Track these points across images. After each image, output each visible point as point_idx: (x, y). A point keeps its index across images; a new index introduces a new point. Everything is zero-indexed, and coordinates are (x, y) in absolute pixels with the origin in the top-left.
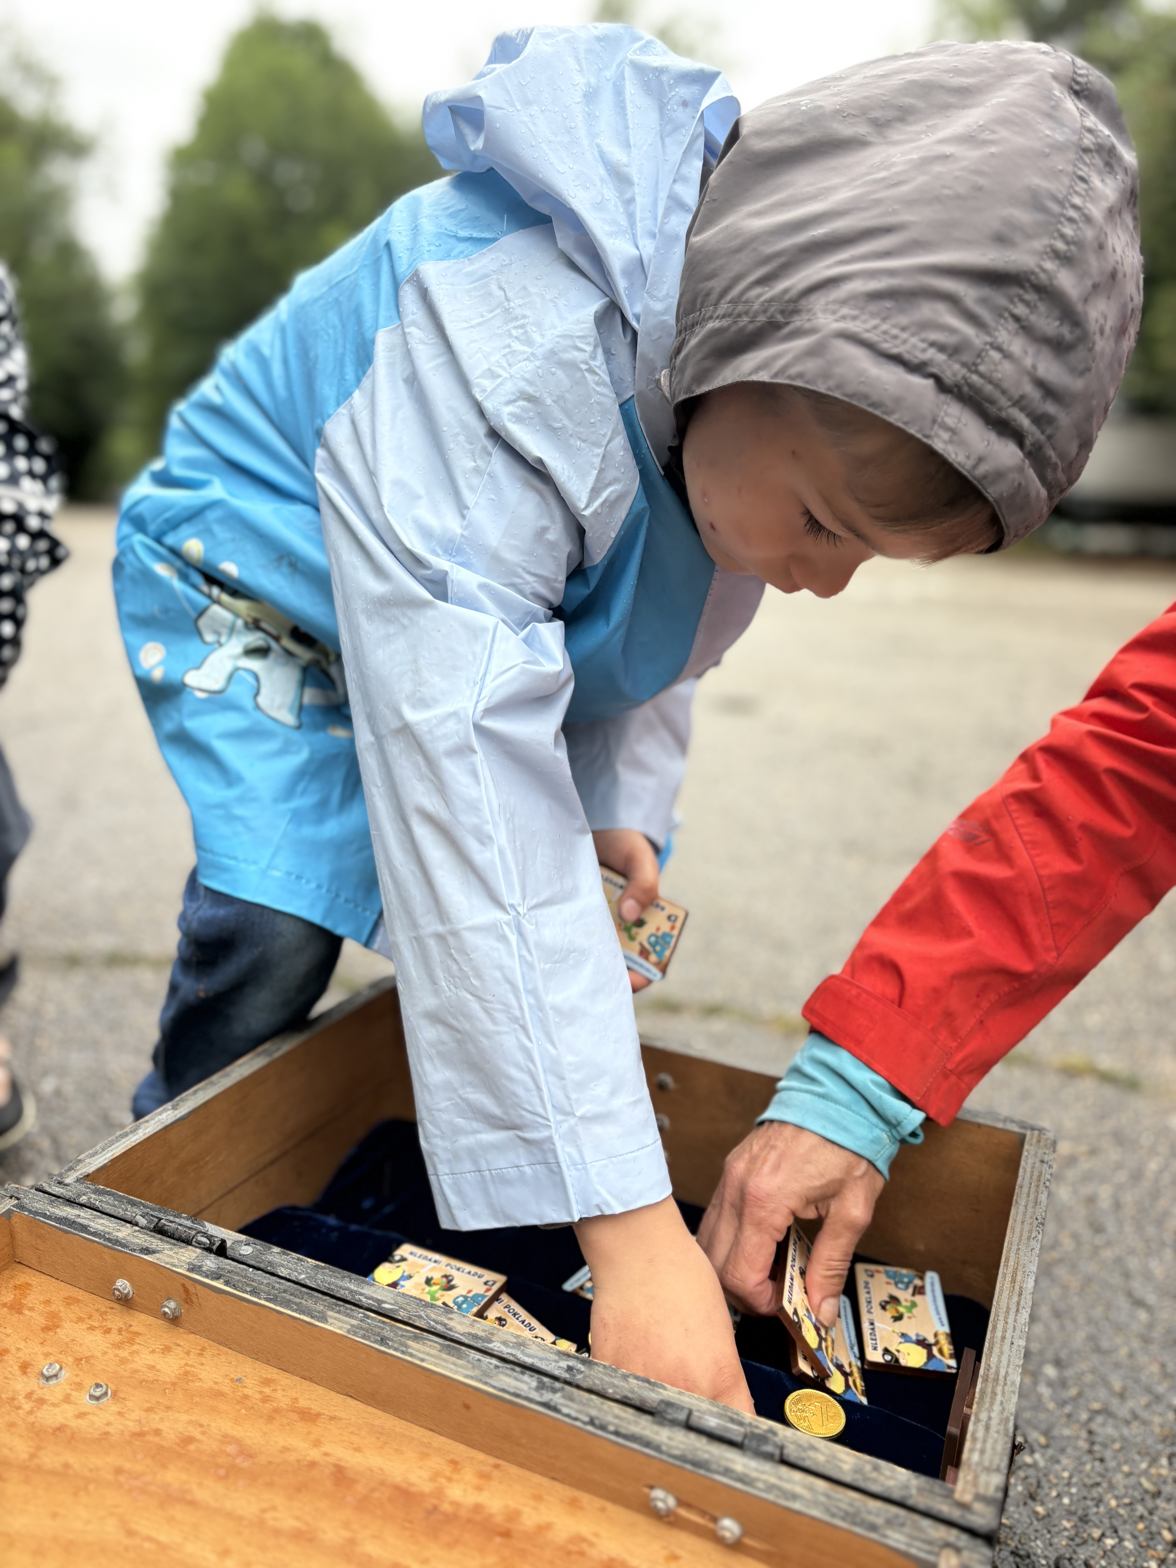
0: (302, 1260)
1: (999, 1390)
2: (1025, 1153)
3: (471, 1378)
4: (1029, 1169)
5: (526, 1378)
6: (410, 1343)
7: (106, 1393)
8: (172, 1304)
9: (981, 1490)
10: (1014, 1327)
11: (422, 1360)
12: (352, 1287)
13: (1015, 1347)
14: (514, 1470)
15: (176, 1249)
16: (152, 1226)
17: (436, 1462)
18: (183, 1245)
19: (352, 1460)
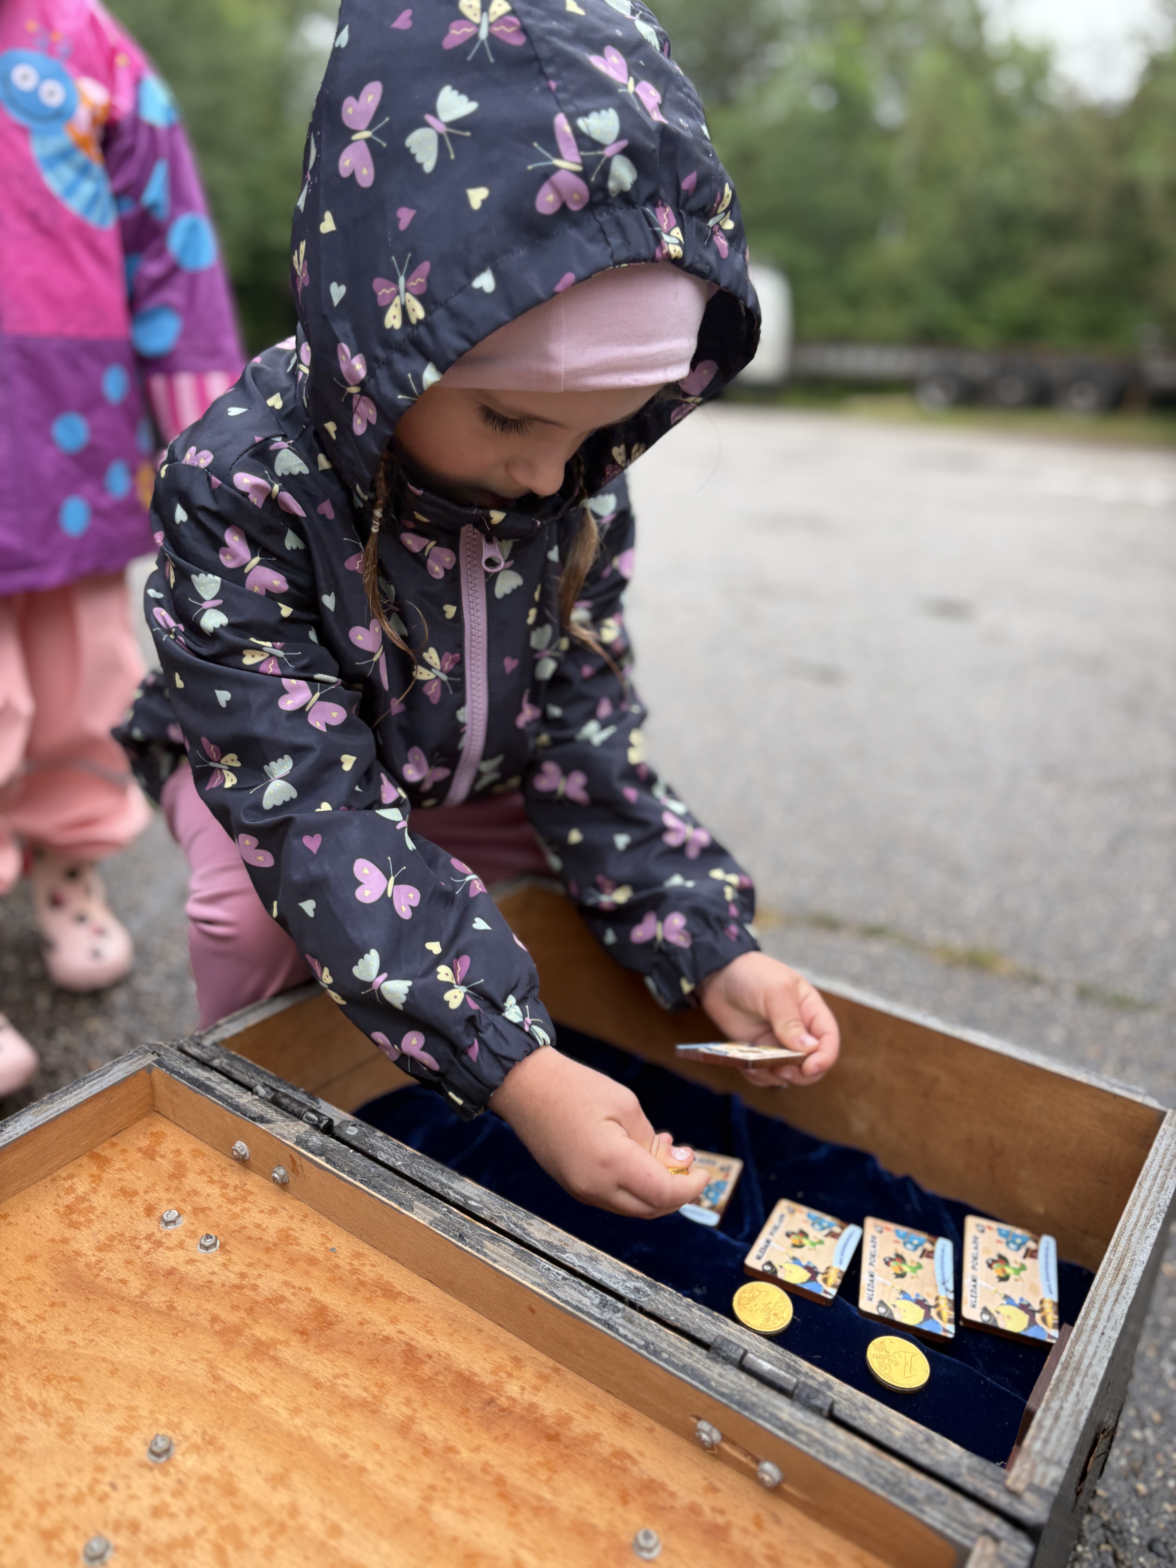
0: (401, 1147)
1: (1078, 1381)
2: (1161, 1132)
3: (539, 1285)
4: (1161, 1151)
5: (590, 1293)
6: (486, 1243)
7: (215, 1245)
8: (282, 1172)
9: (1037, 1480)
10: (1109, 1318)
11: (495, 1261)
12: (443, 1180)
13: (1105, 1338)
14: (571, 1376)
15: (288, 1123)
16: (270, 1097)
17: (500, 1357)
18: (294, 1118)
19: (423, 1341)
